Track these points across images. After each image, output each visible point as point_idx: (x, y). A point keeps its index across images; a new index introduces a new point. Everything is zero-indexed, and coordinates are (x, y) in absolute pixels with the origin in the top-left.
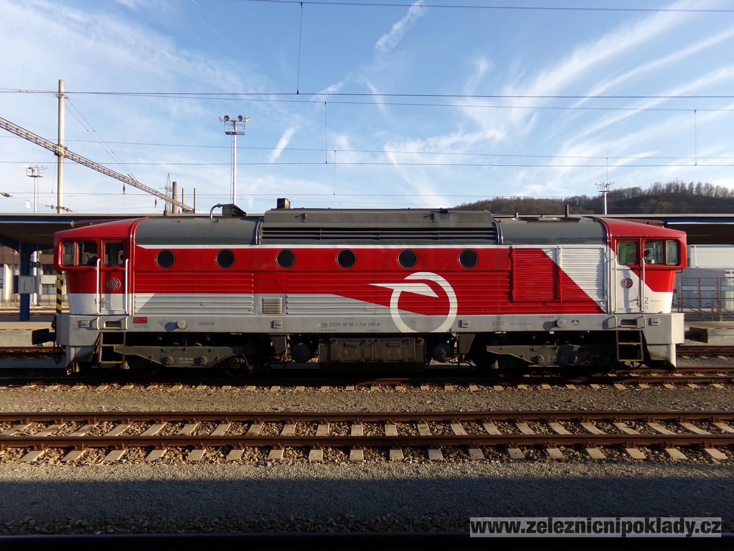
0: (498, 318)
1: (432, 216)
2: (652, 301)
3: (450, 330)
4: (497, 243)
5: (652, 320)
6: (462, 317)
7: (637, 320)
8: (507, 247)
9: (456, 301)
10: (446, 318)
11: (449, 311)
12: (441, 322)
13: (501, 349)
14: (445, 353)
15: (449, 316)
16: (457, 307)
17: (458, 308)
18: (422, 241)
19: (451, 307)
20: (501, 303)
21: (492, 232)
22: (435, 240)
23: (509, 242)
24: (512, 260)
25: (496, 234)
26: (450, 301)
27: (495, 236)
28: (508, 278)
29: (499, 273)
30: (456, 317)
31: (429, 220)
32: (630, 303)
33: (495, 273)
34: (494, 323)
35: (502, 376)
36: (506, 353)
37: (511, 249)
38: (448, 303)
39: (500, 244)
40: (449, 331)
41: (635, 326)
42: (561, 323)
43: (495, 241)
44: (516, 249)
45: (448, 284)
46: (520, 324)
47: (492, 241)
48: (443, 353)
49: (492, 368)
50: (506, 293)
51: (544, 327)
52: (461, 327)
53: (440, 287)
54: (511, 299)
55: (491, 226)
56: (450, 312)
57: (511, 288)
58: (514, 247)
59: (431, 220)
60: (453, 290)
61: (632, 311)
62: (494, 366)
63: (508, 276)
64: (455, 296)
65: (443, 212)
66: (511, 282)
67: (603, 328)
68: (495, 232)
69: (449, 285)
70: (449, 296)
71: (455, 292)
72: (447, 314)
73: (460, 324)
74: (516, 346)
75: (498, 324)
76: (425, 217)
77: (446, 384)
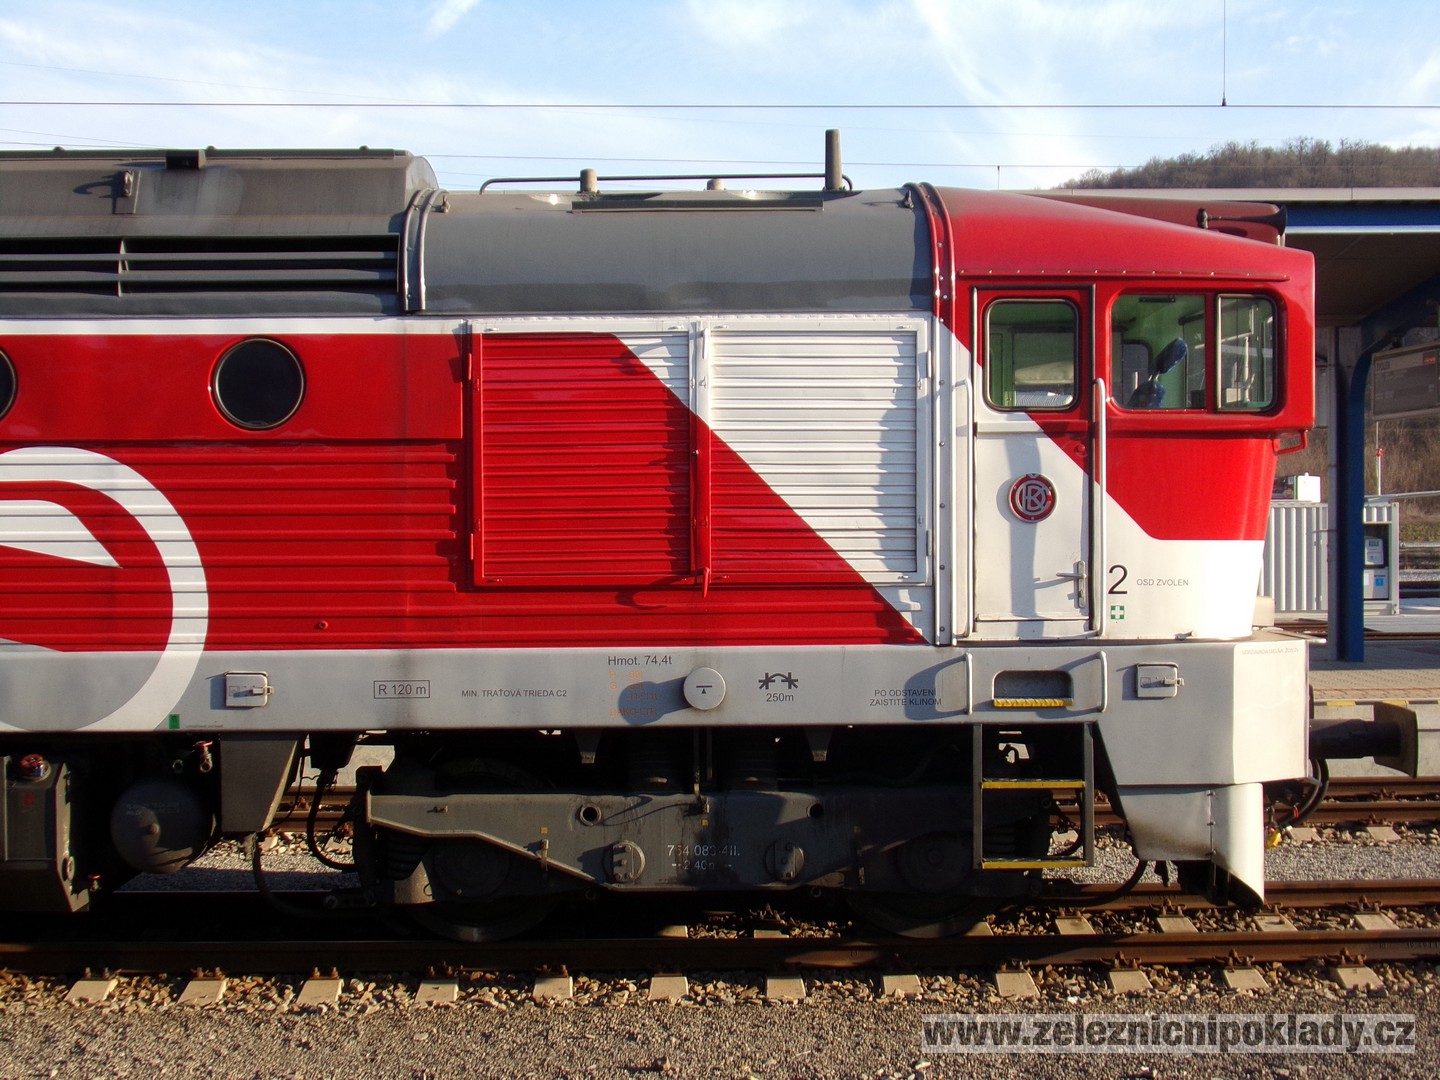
0: (405, 663)
1: (116, 186)
2: (1146, 583)
3: (174, 718)
4: (399, 312)
5: (1141, 674)
6: (235, 661)
7: (1074, 673)
8: (449, 327)
9: (203, 584)
10: (155, 662)
11: (168, 630)
12: (129, 687)
13: (435, 810)
15: (169, 653)
16: (204, 609)
17: (213, 617)
18: (39, 301)
19: (177, 610)
20: (419, 593)
21: (380, 255)
22: (100, 295)
23: (457, 303)
24: (469, 388)
25: (394, 265)
26: (174, 584)
27: (388, 276)
28: (450, 476)
29: (409, 454)
30: (202, 660)
31: (99, 200)
32: (1038, 592)
33: (391, 453)
34: (383, 689)
35: (475, 934)
36: (459, 832)
37: (466, 340)
38: (165, 595)
39: (415, 312)
40: (167, 727)
41: (1058, 702)
42: (704, 689)
43: (391, 300)
44: (488, 337)
45: (160, 503)
46: (511, 694)
47: (374, 300)
48: (149, 830)
49: (400, 899)
50: (443, 546)
51: (623, 711)
52: (224, 706)
53: (128, 520)
54: (463, 573)
55: (380, 227)
56: (173, 636)
57: (465, 521)
58: (480, 326)
59: (109, 201)
60: (185, 533)
61: (1050, 632)
62: (408, 891)
63: (449, 465)
64: (196, 558)
65: (181, 162)
66: (465, 496)
67: (908, 714)
68: (391, 255)
69: (169, 507)
70: (166, 559)
71: (196, 539)
72: (161, 644)
73: (220, 690)
74: (510, 798)
75: (405, 691)
76: (81, 190)
77: (201, 974)
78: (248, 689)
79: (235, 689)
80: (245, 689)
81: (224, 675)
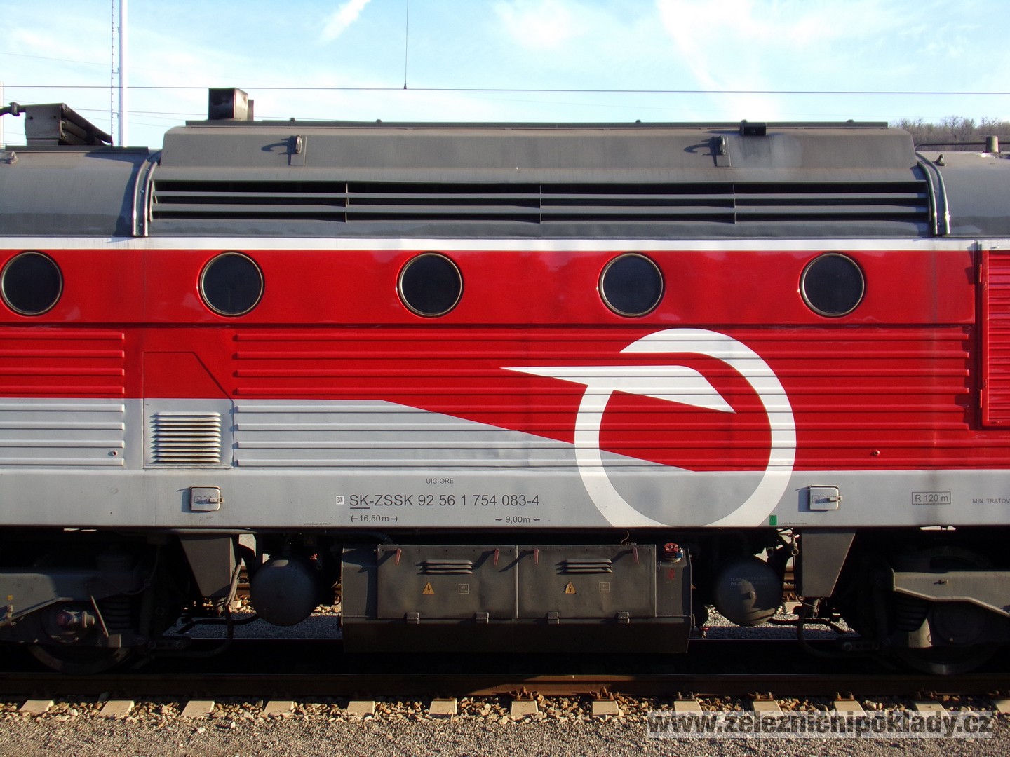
0: (933, 480)
1: (715, 147)
3: (773, 518)
4: (930, 234)
6: (814, 478)
8: (965, 246)
9: (792, 424)
10: (760, 479)
11: (767, 456)
12: (742, 496)
13: (940, 582)
14: (754, 593)
15: (768, 472)
16: (793, 442)
17: (799, 448)
18: (682, 228)
19: (774, 442)
20: (943, 431)
21: (914, 196)
22: (724, 222)
23: (973, 229)
24: (979, 288)
25: (926, 202)
26: (773, 424)
27: (922, 210)
28: (965, 349)
29: (936, 334)
30: (792, 478)
31: (702, 158)
33: (924, 333)
34: (918, 498)
35: (943, 669)
36: (956, 598)
37: (977, 255)
38: (766, 431)
39: (942, 235)
40: (768, 524)
43: (924, 227)
44: (993, 253)
45: (763, 368)
46: (1006, 501)
47: (912, 226)
48: (748, 596)
49: (912, 644)
50: (959, 398)
52: (808, 509)
53: (739, 379)
54: (975, 419)
55: (909, 177)
56: (772, 460)
57: (976, 381)
58: (987, 245)
59: (711, 158)
60: (780, 389)
62: (918, 640)
63: (964, 341)
64: (788, 407)
65: (753, 132)
66: (976, 363)
68: (922, 196)
69: (769, 371)
70: (767, 406)
71: (789, 394)
72: (762, 466)
73: (806, 499)
74: (990, 575)
75: (933, 499)
76: (690, 150)
77: (759, 697)
78: (826, 497)
79: (817, 497)
80: (824, 498)
81: (809, 488)
